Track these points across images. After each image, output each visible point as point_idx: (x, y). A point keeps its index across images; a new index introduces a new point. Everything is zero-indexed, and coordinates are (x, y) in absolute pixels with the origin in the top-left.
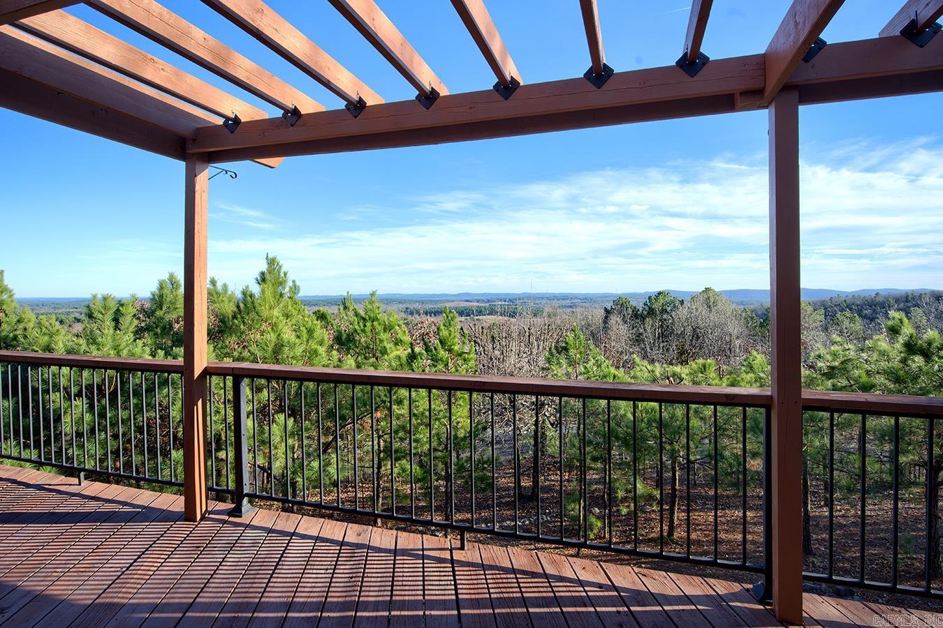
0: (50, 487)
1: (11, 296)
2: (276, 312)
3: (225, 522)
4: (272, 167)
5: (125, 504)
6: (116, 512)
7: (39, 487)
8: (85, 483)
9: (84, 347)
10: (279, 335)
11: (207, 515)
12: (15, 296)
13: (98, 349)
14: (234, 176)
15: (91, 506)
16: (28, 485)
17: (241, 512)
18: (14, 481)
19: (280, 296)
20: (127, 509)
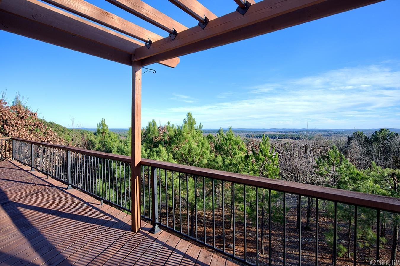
0: (92, 204)
1: (107, 128)
2: (189, 135)
3: (146, 235)
4: (173, 67)
5: (113, 217)
6: (108, 221)
7: (88, 204)
8: (103, 204)
9: (123, 147)
10: (190, 145)
11: (141, 230)
12: (108, 128)
13: (128, 148)
14: (154, 72)
15: (101, 216)
16: (85, 202)
17: (154, 231)
18: (82, 200)
19: (191, 129)
20: (113, 220)
